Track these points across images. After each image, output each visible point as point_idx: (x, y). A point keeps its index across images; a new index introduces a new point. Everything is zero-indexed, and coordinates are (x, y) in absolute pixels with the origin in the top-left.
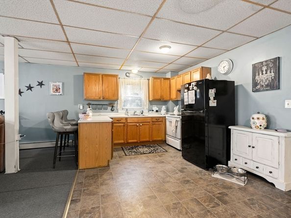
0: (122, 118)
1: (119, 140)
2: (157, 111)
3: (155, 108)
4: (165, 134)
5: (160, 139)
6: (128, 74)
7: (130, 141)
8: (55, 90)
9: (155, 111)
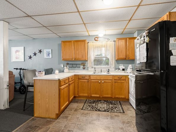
0: (86, 76)
1: (84, 93)
2: (123, 70)
3: (122, 67)
4: (129, 93)
5: (123, 97)
6: (96, 39)
7: (93, 95)
8: (47, 55)
9: (121, 69)
